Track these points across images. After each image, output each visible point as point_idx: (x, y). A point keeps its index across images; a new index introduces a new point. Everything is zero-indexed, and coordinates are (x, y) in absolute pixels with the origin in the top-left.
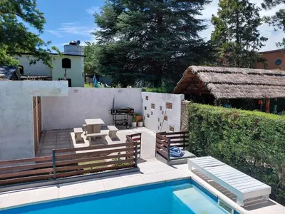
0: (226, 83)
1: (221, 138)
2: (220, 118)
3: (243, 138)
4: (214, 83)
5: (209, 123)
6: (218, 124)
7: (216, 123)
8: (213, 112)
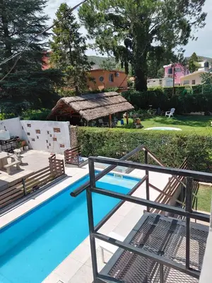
0: (88, 109)
1: (103, 145)
2: (101, 135)
3: (116, 143)
4: (83, 110)
5: (94, 138)
6: (101, 138)
7: (99, 138)
8: (96, 132)
